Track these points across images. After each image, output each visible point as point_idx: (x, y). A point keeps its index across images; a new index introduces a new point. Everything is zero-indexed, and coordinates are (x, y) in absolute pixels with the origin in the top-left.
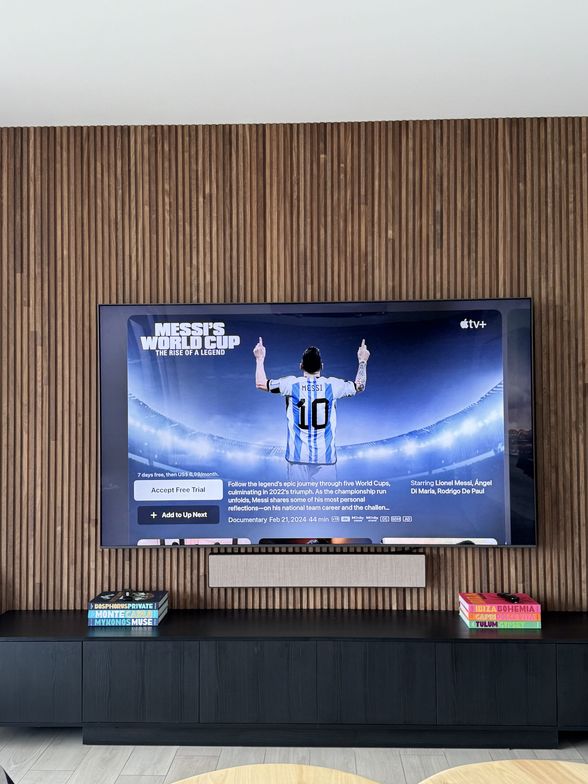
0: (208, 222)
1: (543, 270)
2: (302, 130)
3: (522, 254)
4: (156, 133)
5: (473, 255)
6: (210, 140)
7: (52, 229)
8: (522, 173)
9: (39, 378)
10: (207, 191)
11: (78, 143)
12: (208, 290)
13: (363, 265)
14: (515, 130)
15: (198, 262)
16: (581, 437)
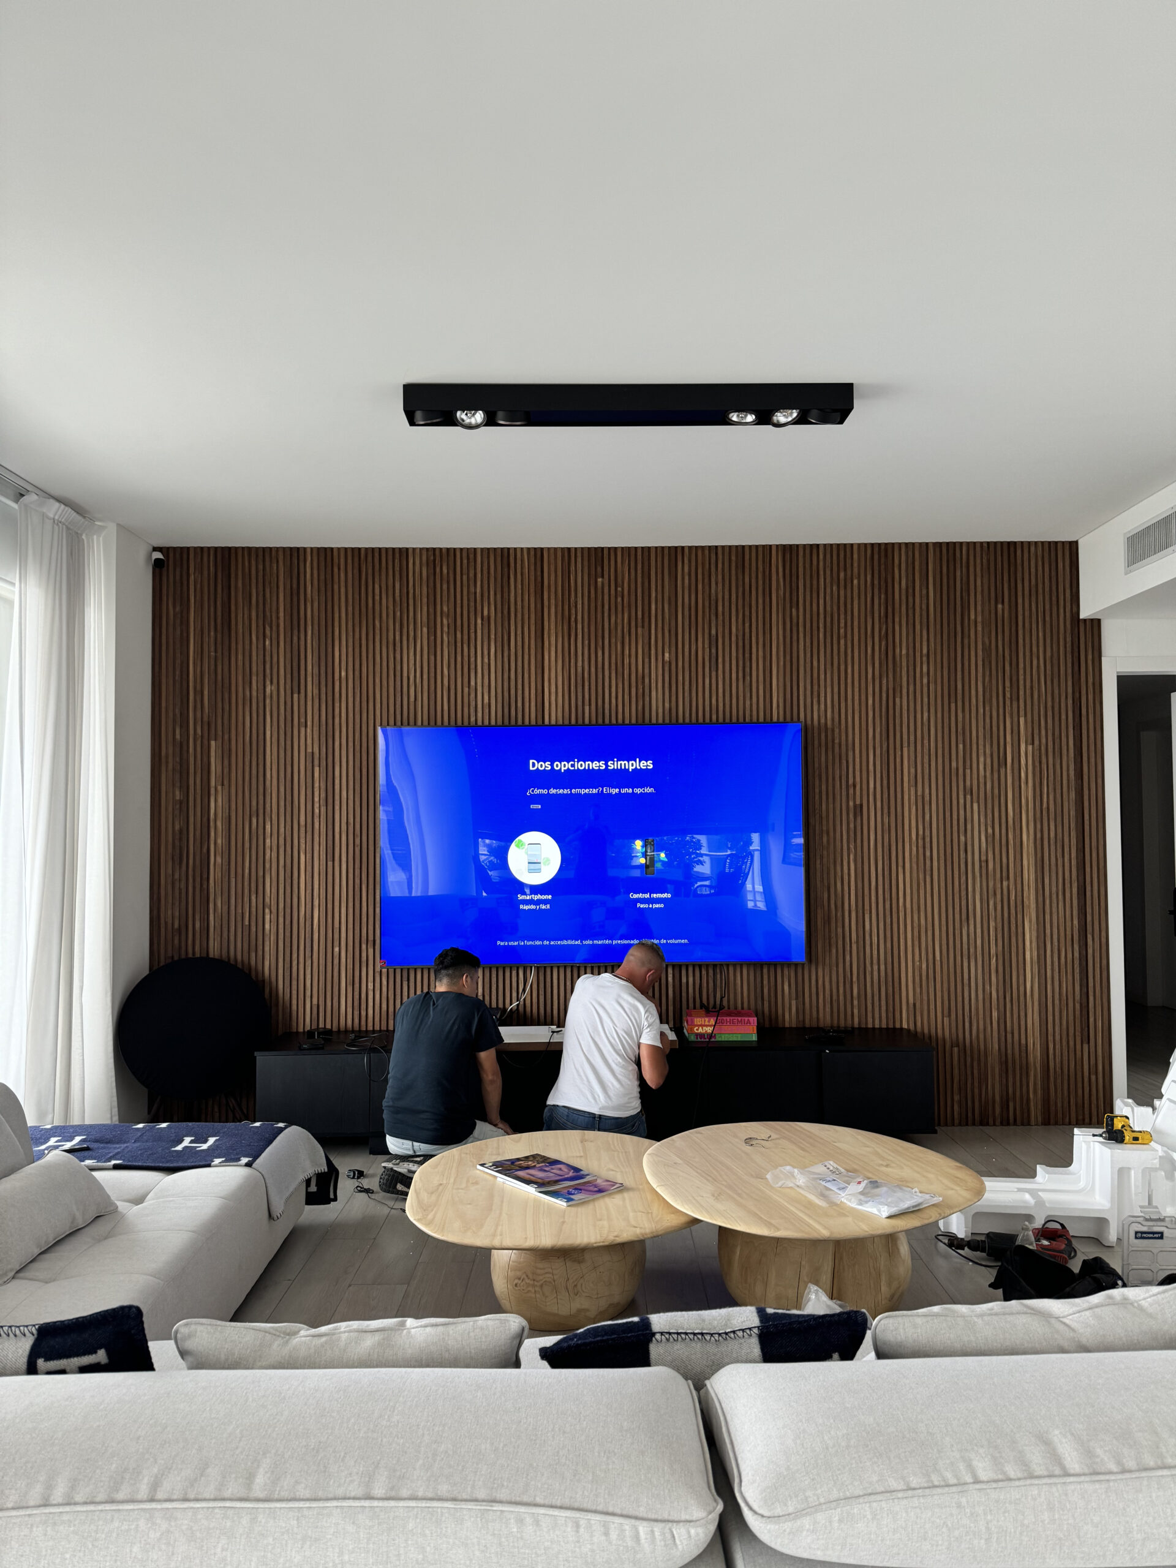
0: (486, 644)
1: (815, 693)
2: (579, 554)
3: (795, 678)
4: (434, 555)
5: (748, 678)
6: (489, 563)
7: (330, 650)
8: (795, 599)
9: (316, 799)
10: (486, 613)
11: (356, 565)
12: (486, 711)
13: (640, 687)
14: (788, 556)
15: (476, 683)
16: (852, 857)
